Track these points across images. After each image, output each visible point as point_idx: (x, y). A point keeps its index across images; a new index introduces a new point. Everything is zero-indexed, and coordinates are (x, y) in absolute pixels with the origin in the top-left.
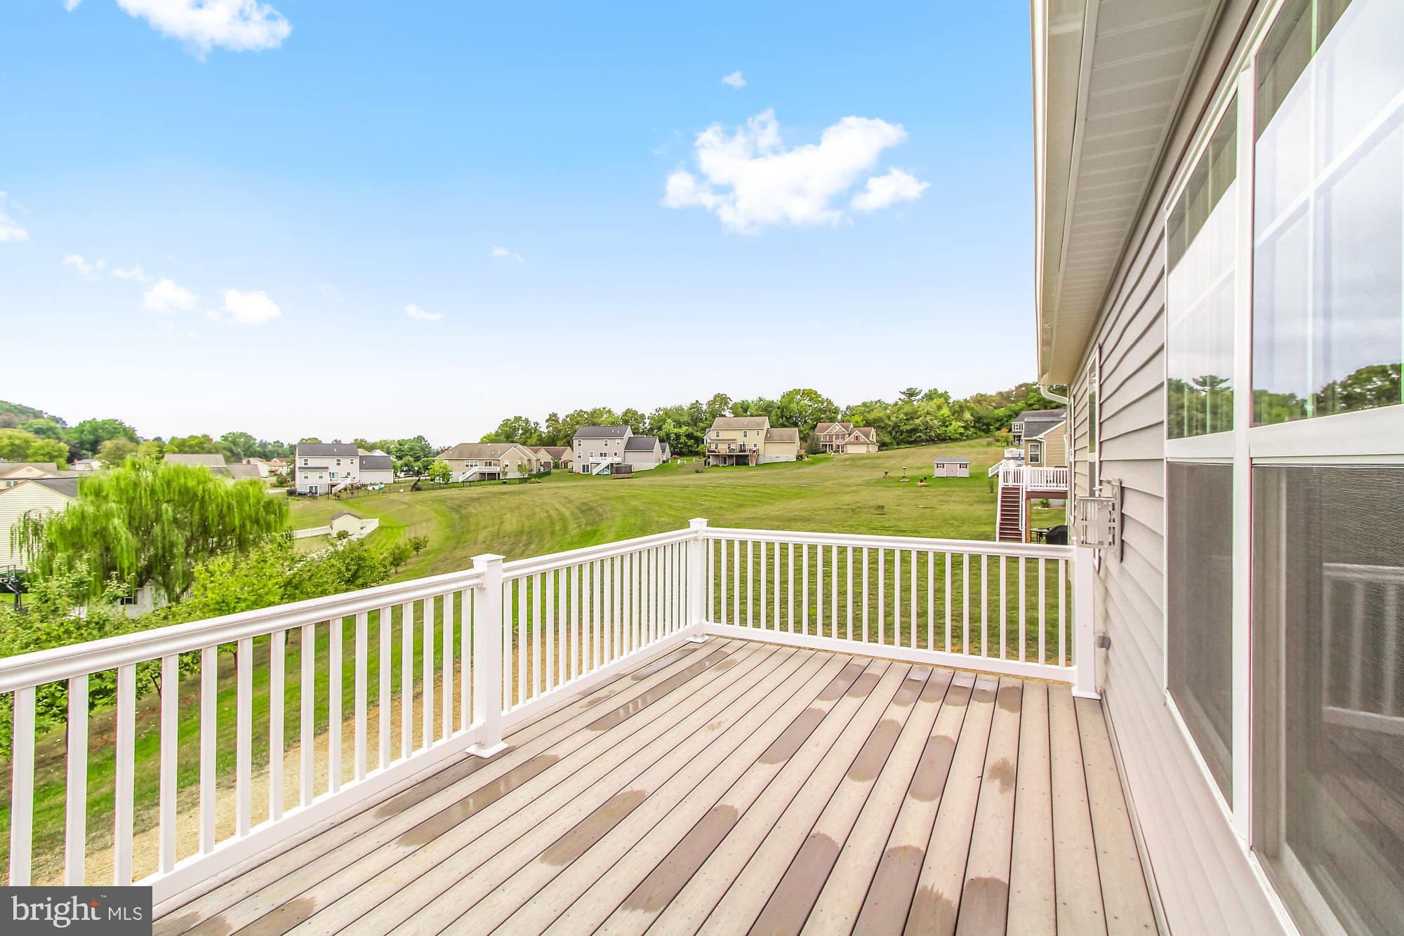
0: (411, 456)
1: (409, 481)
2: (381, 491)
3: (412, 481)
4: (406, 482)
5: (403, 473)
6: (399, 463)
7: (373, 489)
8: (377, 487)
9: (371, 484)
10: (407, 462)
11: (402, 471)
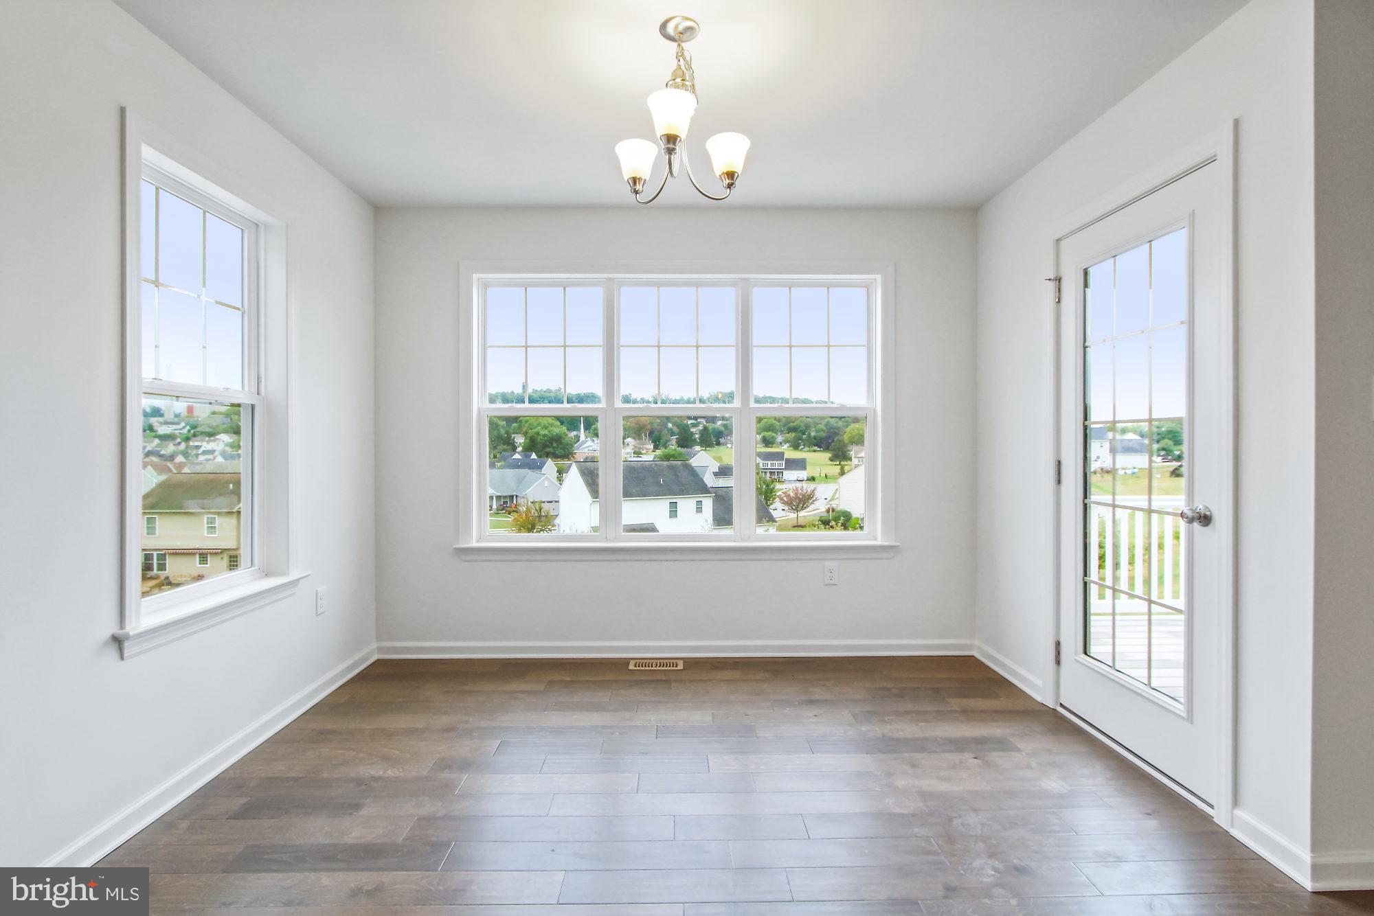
0: (1170, 439)
1: (1167, 467)
2: (1134, 475)
3: (1170, 466)
4: (1163, 467)
5: (1160, 458)
6: (1156, 446)
7: (1125, 473)
8: (1129, 472)
9: (1123, 469)
10: (1165, 447)
11: (1159, 456)
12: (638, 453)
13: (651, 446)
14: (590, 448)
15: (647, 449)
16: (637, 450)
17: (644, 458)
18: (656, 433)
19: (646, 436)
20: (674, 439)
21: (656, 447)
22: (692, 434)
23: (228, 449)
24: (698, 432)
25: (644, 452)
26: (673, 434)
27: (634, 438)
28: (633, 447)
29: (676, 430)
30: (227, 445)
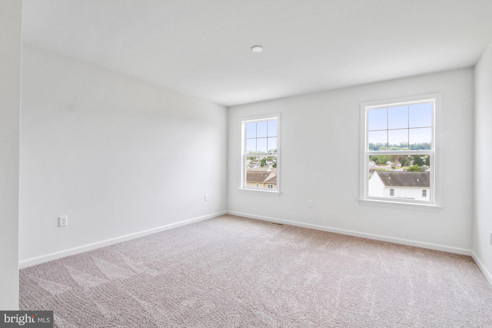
12: (393, 168)
13: (400, 165)
14: (371, 166)
15: (398, 166)
16: (393, 166)
17: (396, 170)
18: (402, 159)
19: (397, 161)
20: (412, 162)
21: (403, 165)
22: (422, 160)
23: (250, 164)
24: (425, 159)
25: (397, 167)
26: (411, 160)
27: (391, 161)
28: (391, 165)
29: (412, 158)
30: (250, 163)
